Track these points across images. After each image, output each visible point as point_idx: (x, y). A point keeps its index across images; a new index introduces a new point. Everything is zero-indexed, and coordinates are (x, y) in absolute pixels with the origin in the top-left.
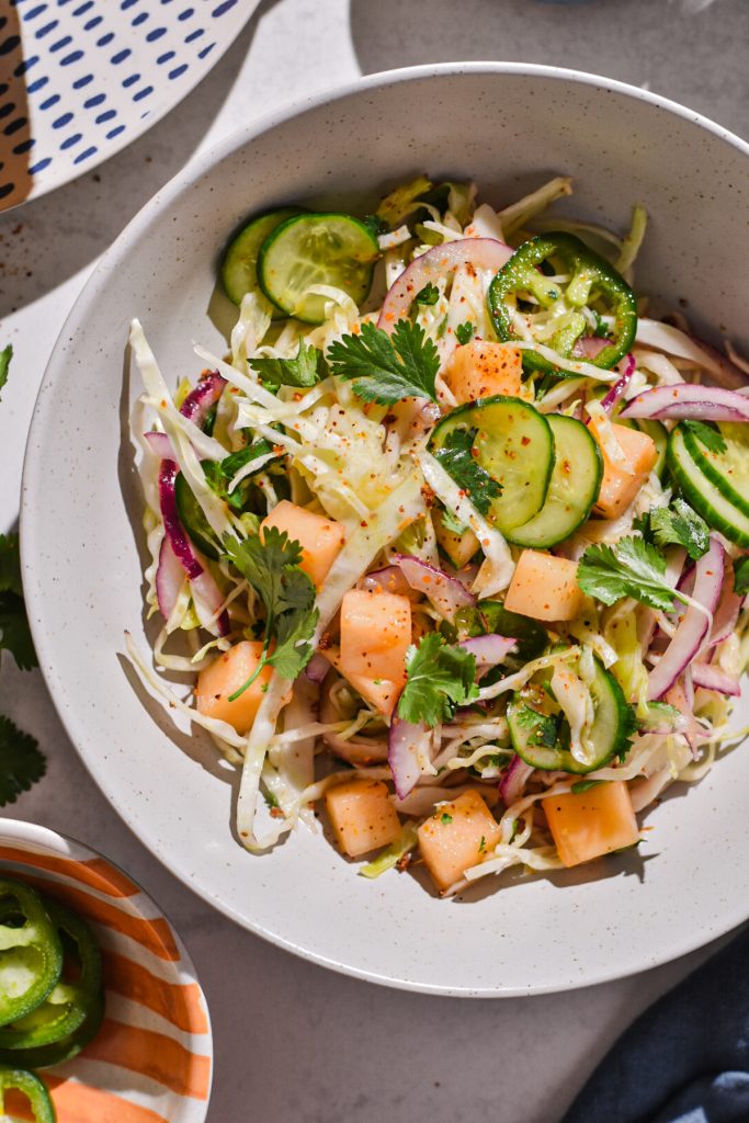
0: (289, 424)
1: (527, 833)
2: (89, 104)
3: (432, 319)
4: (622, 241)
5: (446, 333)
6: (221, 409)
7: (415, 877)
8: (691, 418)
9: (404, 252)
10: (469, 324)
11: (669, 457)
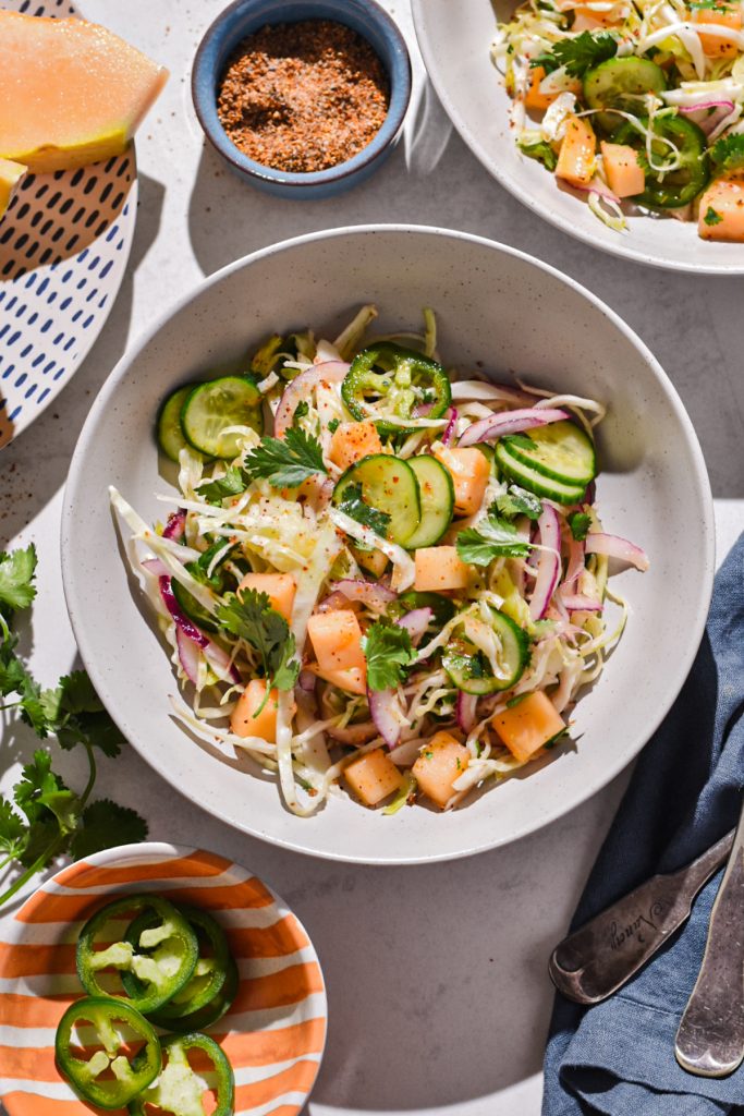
0: (234, 522)
1: (488, 749)
2: (35, 364)
3: (309, 424)
4: (424, 336)
5: (322, 431)
6: (188, 534)
7: (422, 806)
8: (506, 433)
9: (279, 390)
10: (335, 420)
11: (499, 462)
